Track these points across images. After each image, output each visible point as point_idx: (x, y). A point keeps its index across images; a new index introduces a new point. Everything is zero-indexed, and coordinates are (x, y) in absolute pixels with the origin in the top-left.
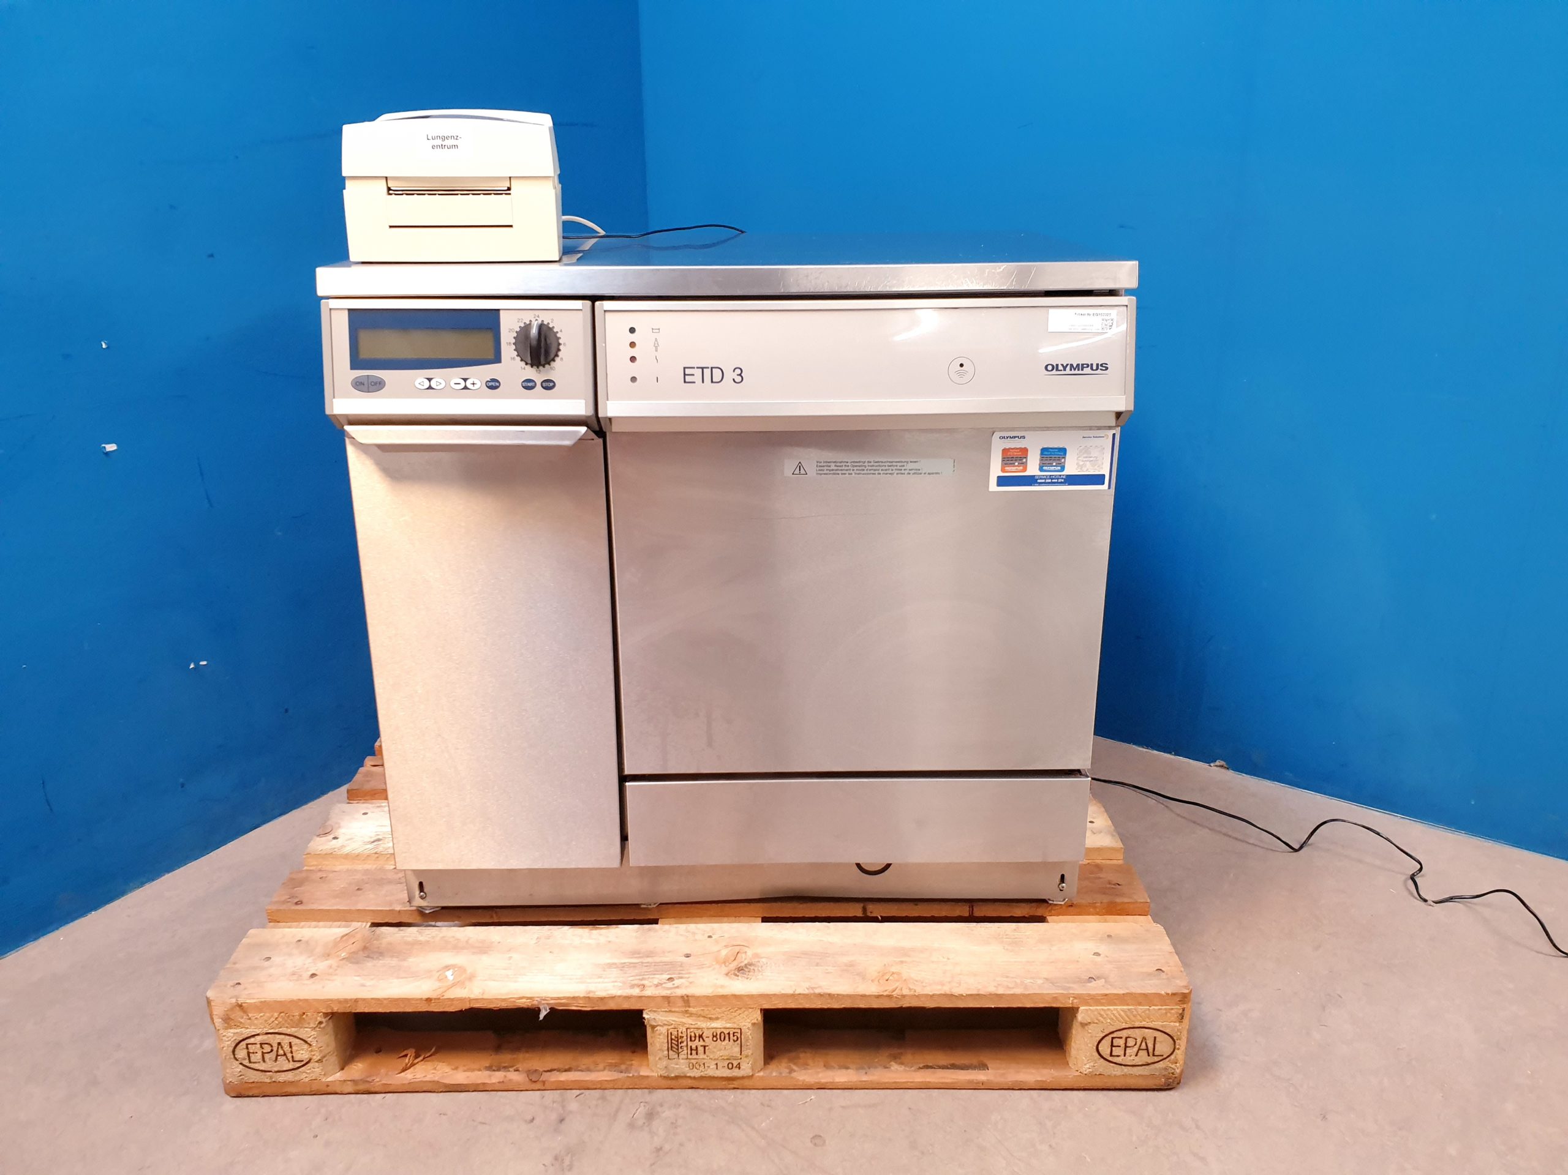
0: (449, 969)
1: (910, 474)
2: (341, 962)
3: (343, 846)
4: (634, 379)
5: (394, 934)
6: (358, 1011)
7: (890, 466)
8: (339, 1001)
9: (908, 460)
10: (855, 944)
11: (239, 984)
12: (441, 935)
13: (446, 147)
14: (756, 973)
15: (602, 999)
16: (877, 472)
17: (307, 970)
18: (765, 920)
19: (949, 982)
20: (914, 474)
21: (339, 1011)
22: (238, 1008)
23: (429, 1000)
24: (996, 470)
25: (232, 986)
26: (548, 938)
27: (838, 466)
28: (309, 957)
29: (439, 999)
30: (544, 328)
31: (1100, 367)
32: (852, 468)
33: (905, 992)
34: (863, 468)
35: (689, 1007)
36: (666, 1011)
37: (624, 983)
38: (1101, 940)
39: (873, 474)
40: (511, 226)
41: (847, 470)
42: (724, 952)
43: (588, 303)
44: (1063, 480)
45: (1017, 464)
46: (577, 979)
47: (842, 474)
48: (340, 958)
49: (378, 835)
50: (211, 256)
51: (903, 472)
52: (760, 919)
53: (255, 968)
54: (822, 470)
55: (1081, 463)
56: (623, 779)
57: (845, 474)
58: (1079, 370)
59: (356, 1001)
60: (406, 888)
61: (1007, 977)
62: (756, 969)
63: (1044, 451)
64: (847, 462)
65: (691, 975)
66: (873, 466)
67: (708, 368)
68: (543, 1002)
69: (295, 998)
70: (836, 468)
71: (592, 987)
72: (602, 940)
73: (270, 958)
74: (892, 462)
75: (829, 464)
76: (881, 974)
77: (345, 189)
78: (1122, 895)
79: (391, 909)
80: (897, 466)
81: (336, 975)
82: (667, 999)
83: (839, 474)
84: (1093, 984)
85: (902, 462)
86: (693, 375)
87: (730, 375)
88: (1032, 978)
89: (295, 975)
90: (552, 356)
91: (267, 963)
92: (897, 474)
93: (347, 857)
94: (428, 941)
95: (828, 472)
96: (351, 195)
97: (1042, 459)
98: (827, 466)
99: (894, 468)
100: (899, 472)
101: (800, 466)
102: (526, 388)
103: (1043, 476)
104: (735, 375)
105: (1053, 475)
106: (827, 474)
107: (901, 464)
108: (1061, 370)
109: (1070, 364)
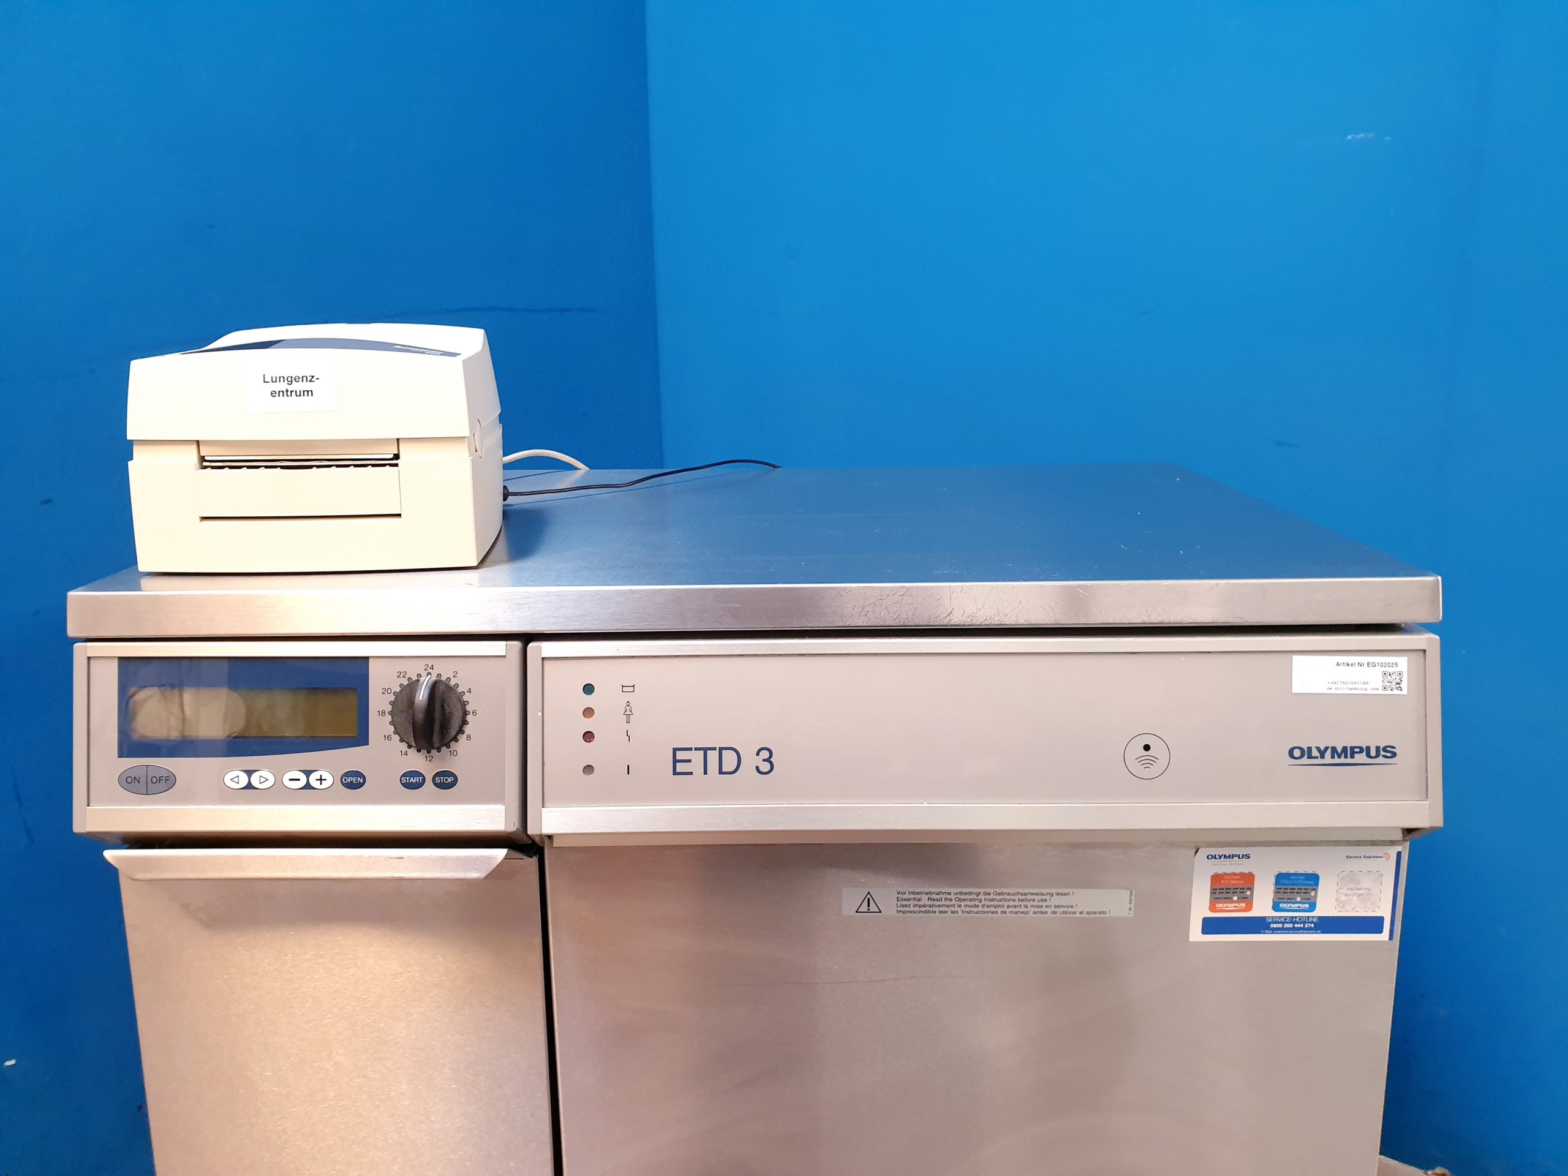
1: (1055, 913)
4: (589, 769)
7: (1022, 901)
9: (1054, 891)
13: (294, 393)
16: (999, 910)
20: (1064, 913)
24: (1200, 908)
27: (934, 900)
30: (441, 687)
31: (1382, 753)
32: (956, 903)
34: (977, 903)
39: (993, 913)
40: (399, 515)
41: (947, 906)
43: (517, 645)
44: (1313, 926)
45: (1235, 898)
47: (941, 912)
51: (1044, 909)
54: (906, 906)
55: (1343, 898)
57: (945, 912)
58: (1346, 757)
63: (1281, 879)
64: (949, 894)
66: (993, 900)
67: (715, 749)
70: (931, 903)
74: (1025, 894)
75: (918, 897)
77: (132, 459)
80: (1034, 900)
83: (934, 912)
85: (1042, 894)
86: (689, 761)
87: (750, 761)
90: (453, 733)
92: (1033, 914)
95: (917, 909)
96: (142, 469)
97: (1277, 891)
98: (915, 900)
99: (1029, 904)
100: (1037, 910)
101: (869, 899)
102: (408, 786)
103: (1280, 917)
104: (759, 761)
105: (1296, 917)
106: (914, 912)
107: (1040, 897)
108: (1317, 758)
109: (1331, 745)
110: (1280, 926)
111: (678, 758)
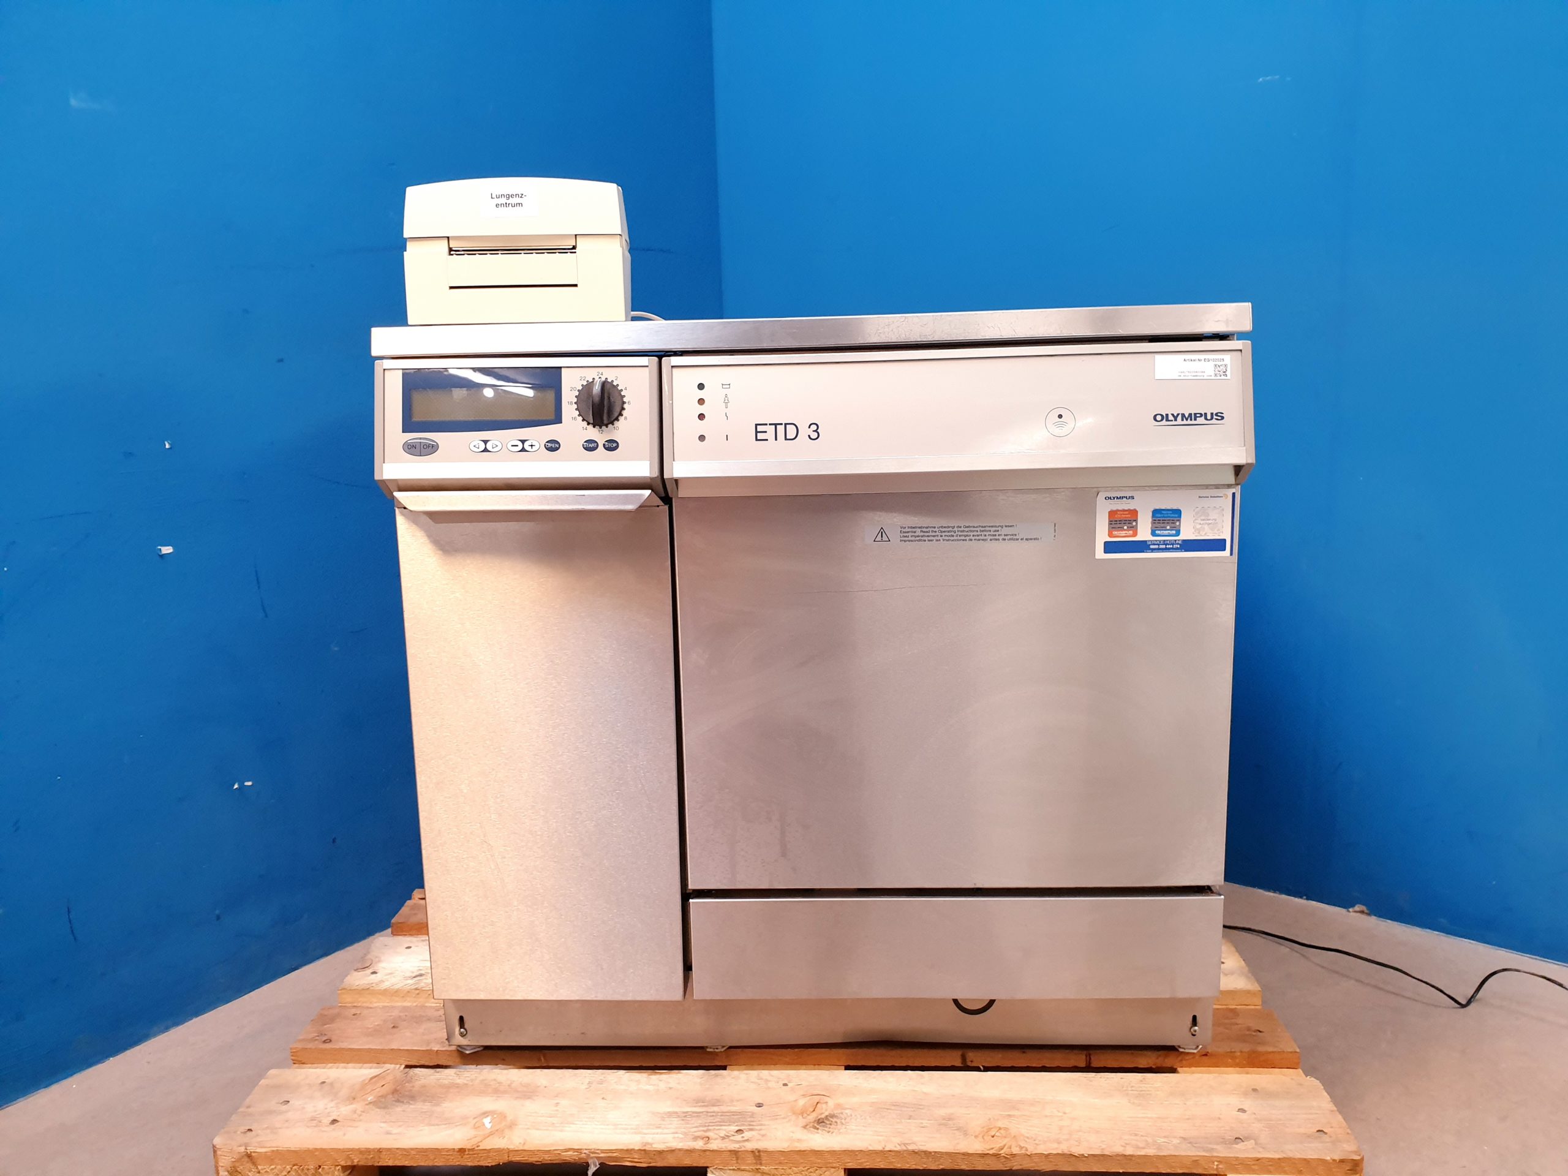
0: (488, 1116)
1: (1005, 540)
2: (367, 1107)
3: (382, 981)
4: (702, 438)
5: (431, 1075)
6: (380, 1164)
7: (983, 531)
8: (361, 1152)
9: (1003, 525)
10: (953, 1096)
11: (250, 1130)
12: (481, 1078)
13: (510, 205)
14: (838, 1126)
15: (660, 1152)
16: (967, 538)
17: (328, 1115)
18: (848, 1068)
19: (1067, 1140)
20: (1010, 539)
21: (361, 1163)
22: (246, 1159)
23: (462, 1151)
24: (1102, 535)
25: (242, 1133)
26: (601, 1082)
27: (924, 532)
28: (332, 1101)
29: (473, 1150)
30: (607, 386)
31: (1215, 417)
32: (939, 534)
33: (1015, 1150)
34: (953, 533)
35: (761, 1164)
36: (734, 1170)
37: (685, 1134)
38: (1245, 1094)
39: (963, 540)
40: (576, 285)
41: (934, 536)
42: (802, 1102)
43: (656, 359)
44: (1179, 546)
45: (1125, 527)
46: (632, 1129)
47: (929, 540)
48: (367, 1102)
49: (420, 970)
50: (281, 360)
51: (997, 537)
52: (843, 1067)
53: (270, 1112)
54: (906, 536)
55: (1198, 526)
56: (687, 895)
57: (931, 540)
58: (1191, 420)
59: (380, 1151)
60: (445, 1027)
61: (1136, 1135)
62: (838, 1121)
63: (1156, 512)
64: (935, 527)
65: (763, 1127)
66: (964, 532)
67: (782, 424)
68: (592, 1155)
69: (311, 1147)
70: (922, 534)
71: (649, 1139)
72: (662, 1086)
73: (288, 1102)
74: (985, 527)
75: (914, 530)
76: (985, 1129)
77: (406, 251)
78: (1262, 1043)
79: (428, 1048)
80: (990, 531)
81: (360, 1121)
82: (735, 1153)
83: (925, 541)
84: (1241, 1146)
85: (996, 526)
86: (766, 432)
87: (805, 431)
88: (1165, 1137)
89: (315, 1121)
90: (616, 414)
91: (284, 1107)
92: (991, 540)
93: (386, 993)
94: (467, 1084)
95: (913, 538)
96: (413, 257)
97: (1153, 522)
98: (912, 532)
99: (987, 534)
100: (992, 537)
101: (882, 532)
102: (587, 449)
103: (1156, 541)
104: (810, 432)
105: (1167, 540)
106: (912, 541)
107: (994, 529)
108: (1172, 421)
109: (1181, 412)
110: (1157, 547)
111: (758, 430)
